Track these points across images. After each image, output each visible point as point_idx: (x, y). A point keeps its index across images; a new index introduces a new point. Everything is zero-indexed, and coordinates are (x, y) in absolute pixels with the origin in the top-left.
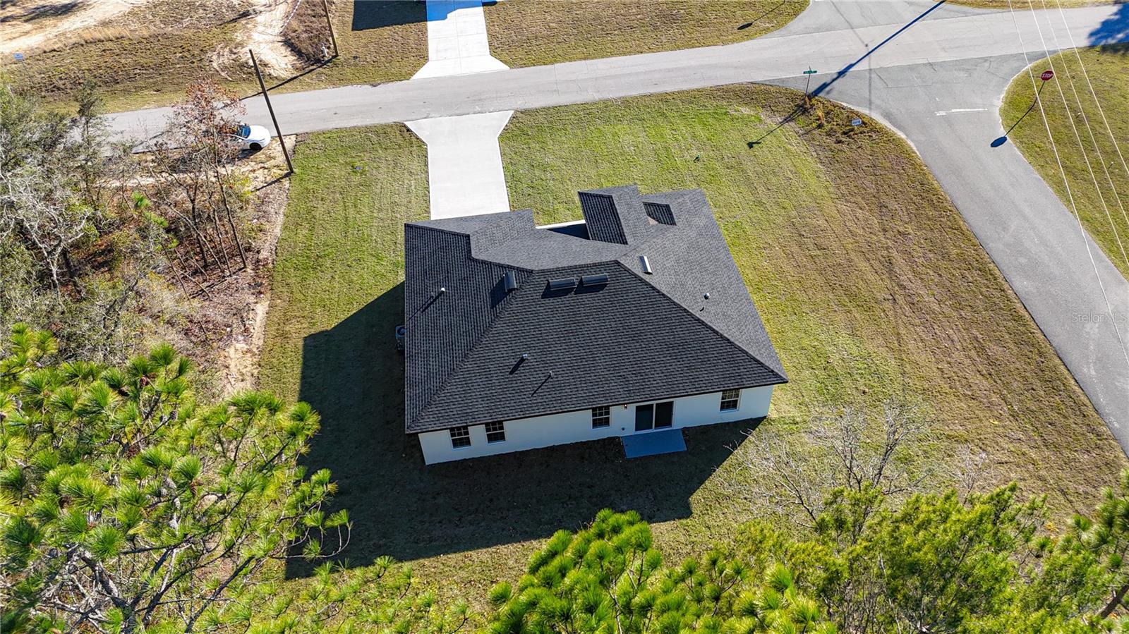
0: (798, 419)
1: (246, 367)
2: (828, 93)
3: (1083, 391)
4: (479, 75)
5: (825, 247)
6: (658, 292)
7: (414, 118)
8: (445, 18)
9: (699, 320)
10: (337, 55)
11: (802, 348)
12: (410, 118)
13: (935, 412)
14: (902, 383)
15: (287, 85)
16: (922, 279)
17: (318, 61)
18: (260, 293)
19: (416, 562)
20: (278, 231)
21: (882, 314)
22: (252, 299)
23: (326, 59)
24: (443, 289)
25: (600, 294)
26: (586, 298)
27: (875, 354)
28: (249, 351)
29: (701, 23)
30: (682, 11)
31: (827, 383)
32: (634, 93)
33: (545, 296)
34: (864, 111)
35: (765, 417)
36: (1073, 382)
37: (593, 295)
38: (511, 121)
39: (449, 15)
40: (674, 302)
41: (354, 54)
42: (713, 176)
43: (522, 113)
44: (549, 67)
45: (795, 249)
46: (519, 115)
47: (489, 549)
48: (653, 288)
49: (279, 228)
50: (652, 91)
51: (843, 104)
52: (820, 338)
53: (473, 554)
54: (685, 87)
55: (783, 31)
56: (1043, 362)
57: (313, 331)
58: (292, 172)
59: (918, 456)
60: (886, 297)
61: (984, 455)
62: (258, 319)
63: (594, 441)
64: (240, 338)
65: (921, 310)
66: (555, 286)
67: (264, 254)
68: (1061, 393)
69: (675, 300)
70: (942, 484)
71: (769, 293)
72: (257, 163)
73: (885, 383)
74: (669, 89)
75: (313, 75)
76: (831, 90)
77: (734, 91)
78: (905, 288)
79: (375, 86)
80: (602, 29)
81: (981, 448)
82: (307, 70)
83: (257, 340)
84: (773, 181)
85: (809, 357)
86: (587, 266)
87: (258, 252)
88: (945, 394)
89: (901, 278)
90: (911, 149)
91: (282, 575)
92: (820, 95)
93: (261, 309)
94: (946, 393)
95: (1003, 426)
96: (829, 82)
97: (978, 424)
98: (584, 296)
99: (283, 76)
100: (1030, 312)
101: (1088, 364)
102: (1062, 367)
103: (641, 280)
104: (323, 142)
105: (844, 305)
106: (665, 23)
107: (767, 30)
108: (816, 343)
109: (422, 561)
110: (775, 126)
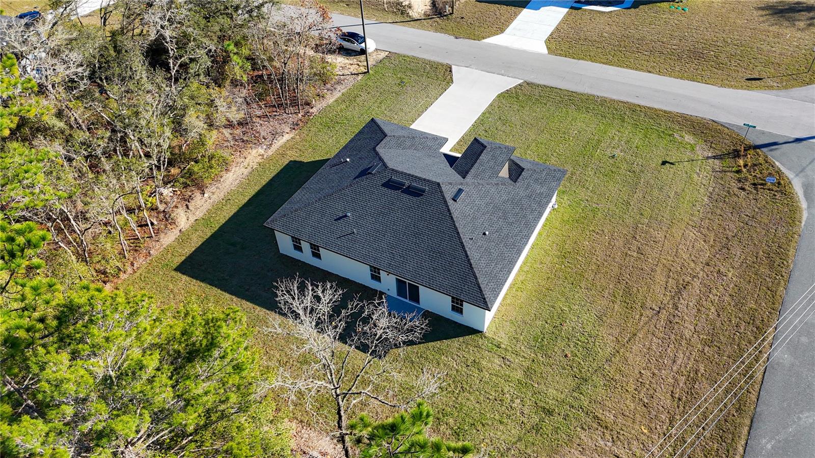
0: (503, 346)
1: (253, 162)
2: (771, 150)
3: (744, 453)
4: (524, 52)
5: (644, 253)
6: (450, 214)
7: (460, 64)
8: (539, 9)
9: (462, 243)
10: (453, 13)
11: (553, 307)
12: (458, 64)
13: (604, 397)
14: (600, 365)
15: (412, 23)
16: (699, 310)
17: (440, 14)
18: (294, 129)
19: (231, 296)
20: (331, 101)
21: (638, 316)
22: (288, 130)
23: (445, 14)
24: (348, 160)
25: (415, 199)
26: (405, 197)
27: (601, 338)
28: (263, 155)
29: (719, 66)
30: (712, 53)
31: (546, 336)
32: (615, 97)
33: (384, 185)
34: (789, 174)
35: (481, 332)
36: (743, 442)
37: (411, 197)
38: (515, 88)
39: (542, 8)
40: (455, 225)
41: (463, 15)
42: (612, 172)
43: (528, 84)
44: (576, 61)
45: (619, 243)
46: (525, 85)
47: (267, 311)
48: (449, 210)
49: (333, 100)
50: (629, 101)
51: (777, 163)
52: (573, 307)
53: (259, 308)
54: (656, 106)
55: (783, 93)
56: (734, 416)
57: (297, 159)
58: (368, 72)
59: (559, 414)
60: (654, 307)
61: (610, 444)
62: (281, 141)
63: (371, 289)
64: (265, 147)
65: (673, 329)
66: (393, 182)
67: (314, 110)
68: (724, 444)
69: (456, 224)
70: (556, 441)
71: (568, 262)
72: (357, 61)
73: (587, 359)
74: (642, 103)
75: (430, 21)
76: (776, 149)
77: (693, 122)
78: (677, 309)
79: (456, 38)
80: (637, 48)
81: (613, 438)
82: (430, 17)
83: (270, 152)
84: (655, 193)
85: (552, 314)
86: (420, 178)
87: (312, 108)
88: (625, 391)
89: (682, 301)
90: (801, 217)
91: (174, 267)
92: (762, 149)
93: (287, 137)
94: (627, 390)
95: (648, 437)
96: (781, 142)
97: (629, 423)
98: (405, 195)
99: (414, 17)
100: (765, 377)
101: (772, 438)
102: (746, 428)
103: (445, 202)
104: (400, 61)
105: (614, 296)
106: (690, 57)
107: (771, 88)
108: (566, 309)
109: (234, 297)
110: (700, 158)
